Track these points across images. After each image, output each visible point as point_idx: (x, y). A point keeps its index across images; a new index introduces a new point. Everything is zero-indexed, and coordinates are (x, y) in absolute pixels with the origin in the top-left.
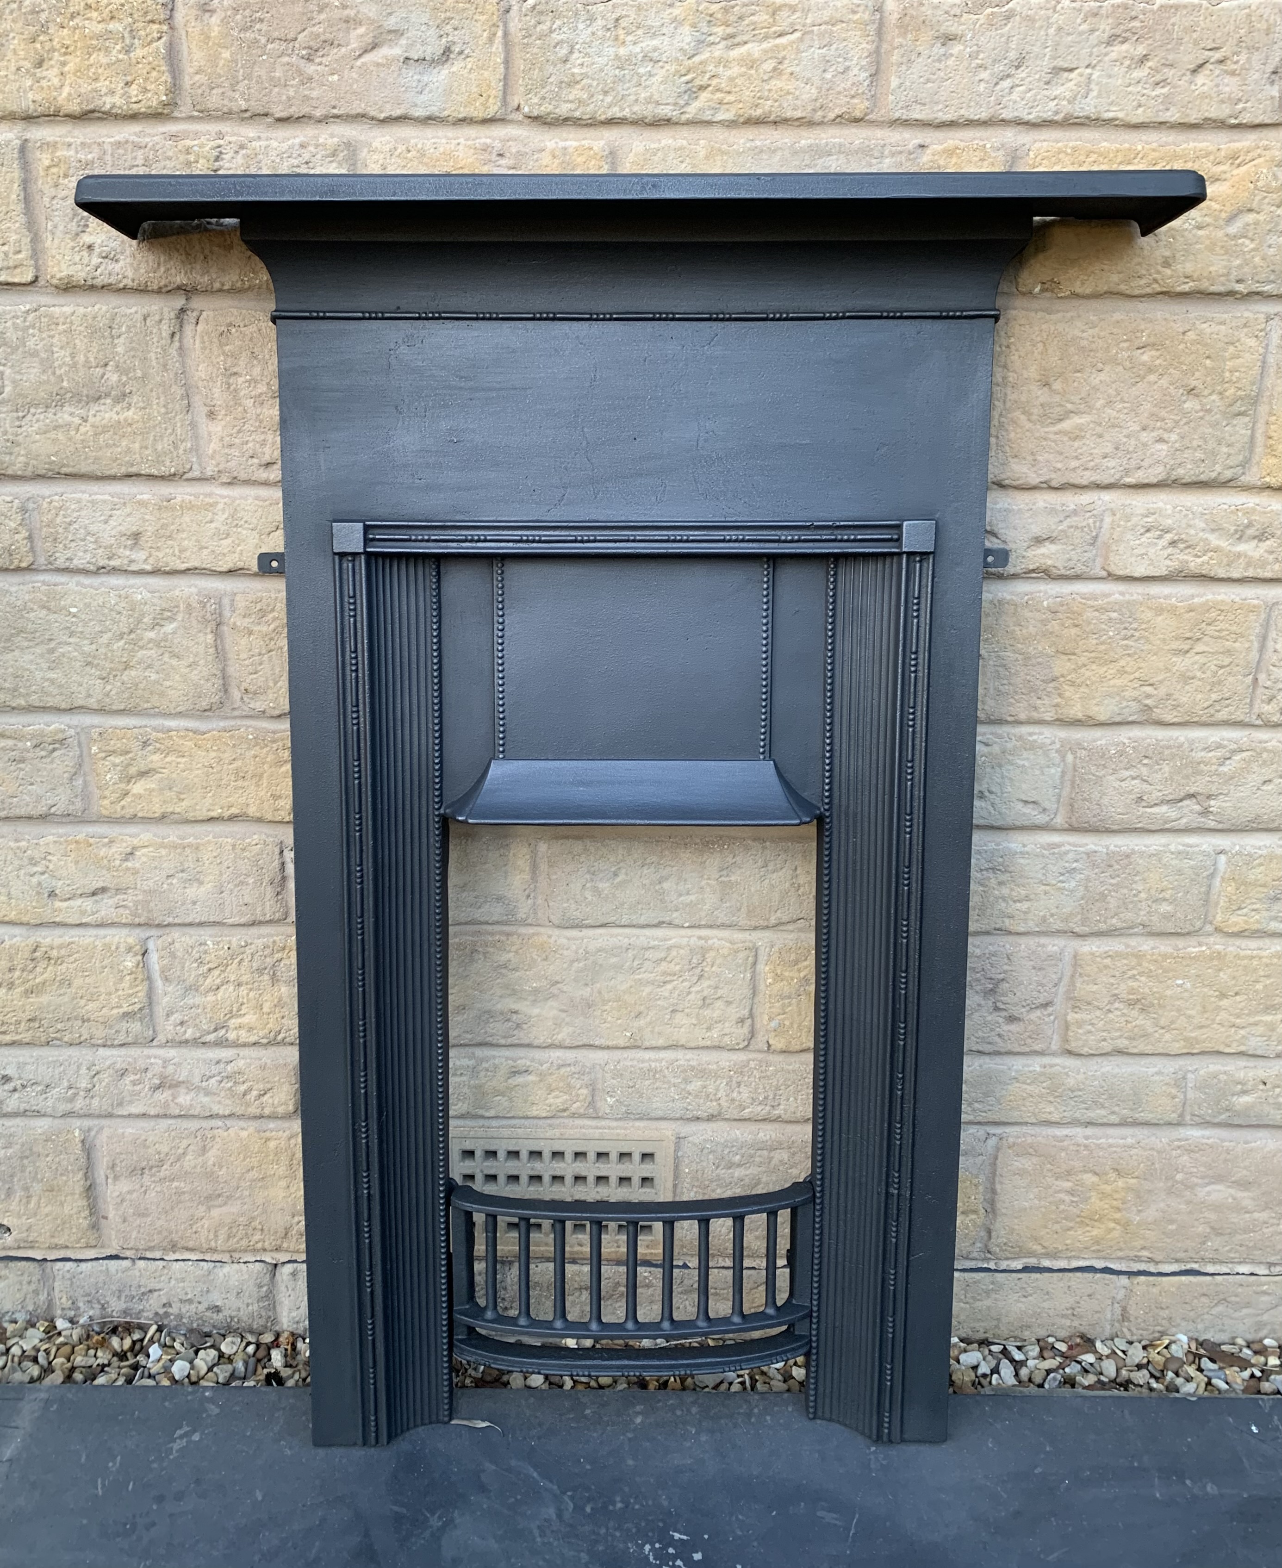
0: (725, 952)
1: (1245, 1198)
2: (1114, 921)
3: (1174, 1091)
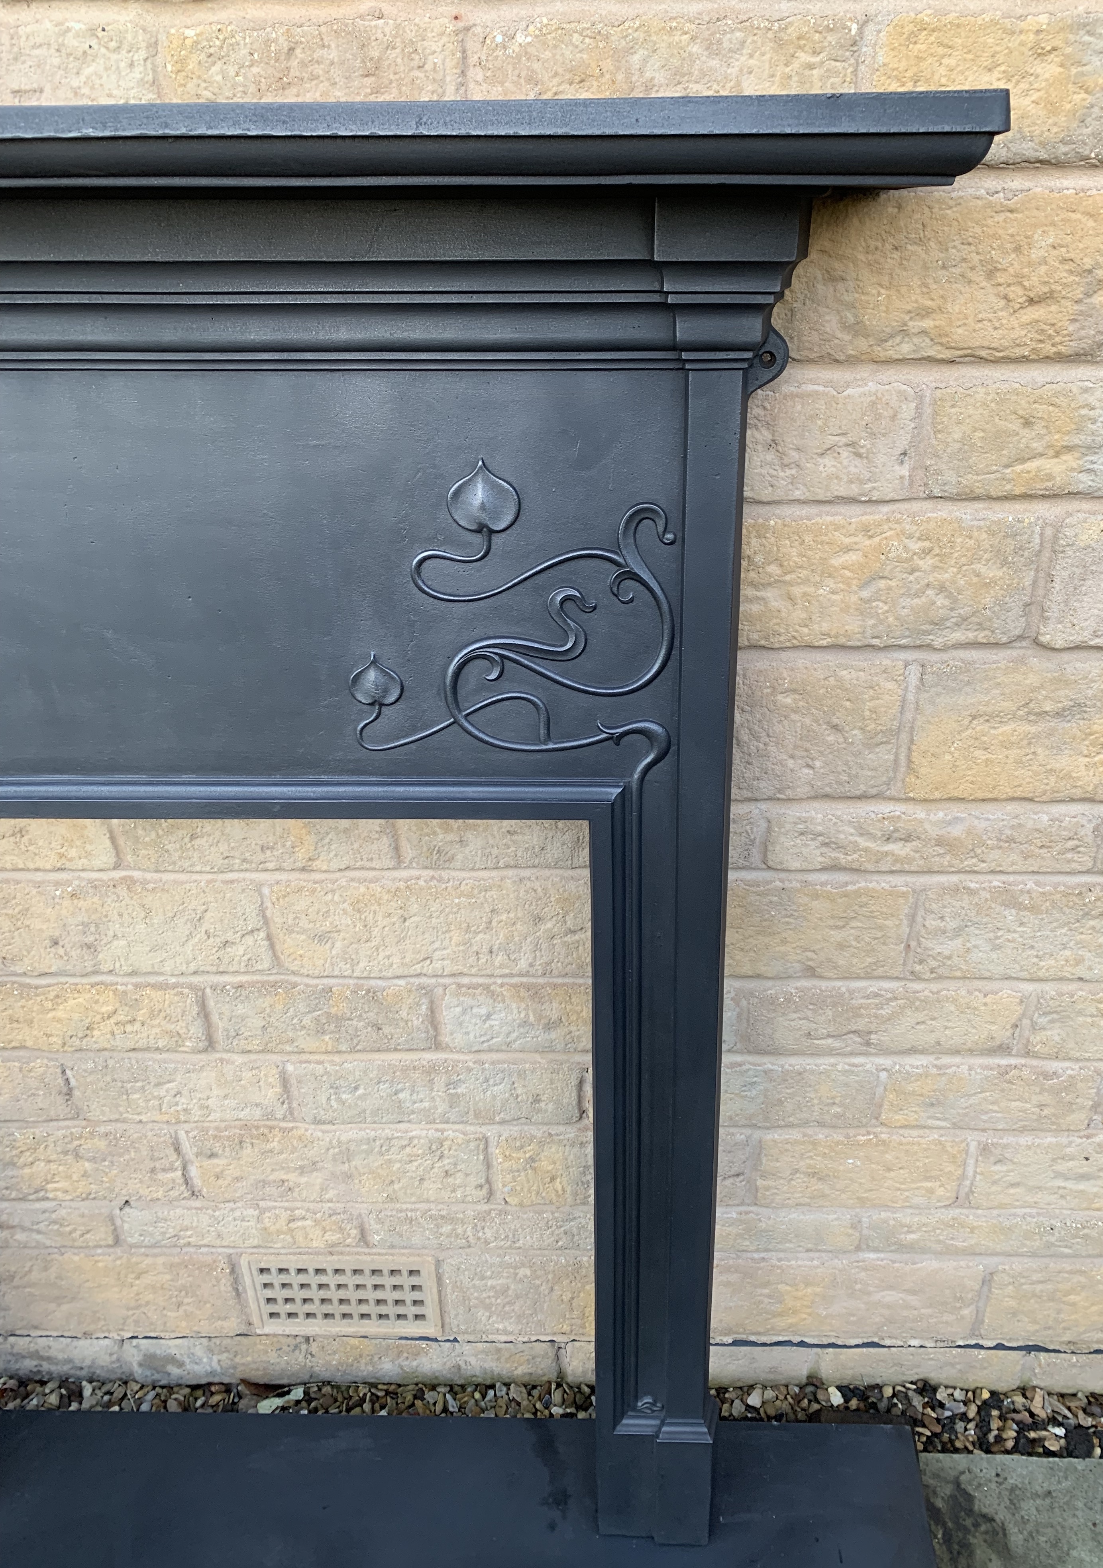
0: (460, 1140)
1: (913, 1300)
2: (791, 1119)
3: (850, 1231)
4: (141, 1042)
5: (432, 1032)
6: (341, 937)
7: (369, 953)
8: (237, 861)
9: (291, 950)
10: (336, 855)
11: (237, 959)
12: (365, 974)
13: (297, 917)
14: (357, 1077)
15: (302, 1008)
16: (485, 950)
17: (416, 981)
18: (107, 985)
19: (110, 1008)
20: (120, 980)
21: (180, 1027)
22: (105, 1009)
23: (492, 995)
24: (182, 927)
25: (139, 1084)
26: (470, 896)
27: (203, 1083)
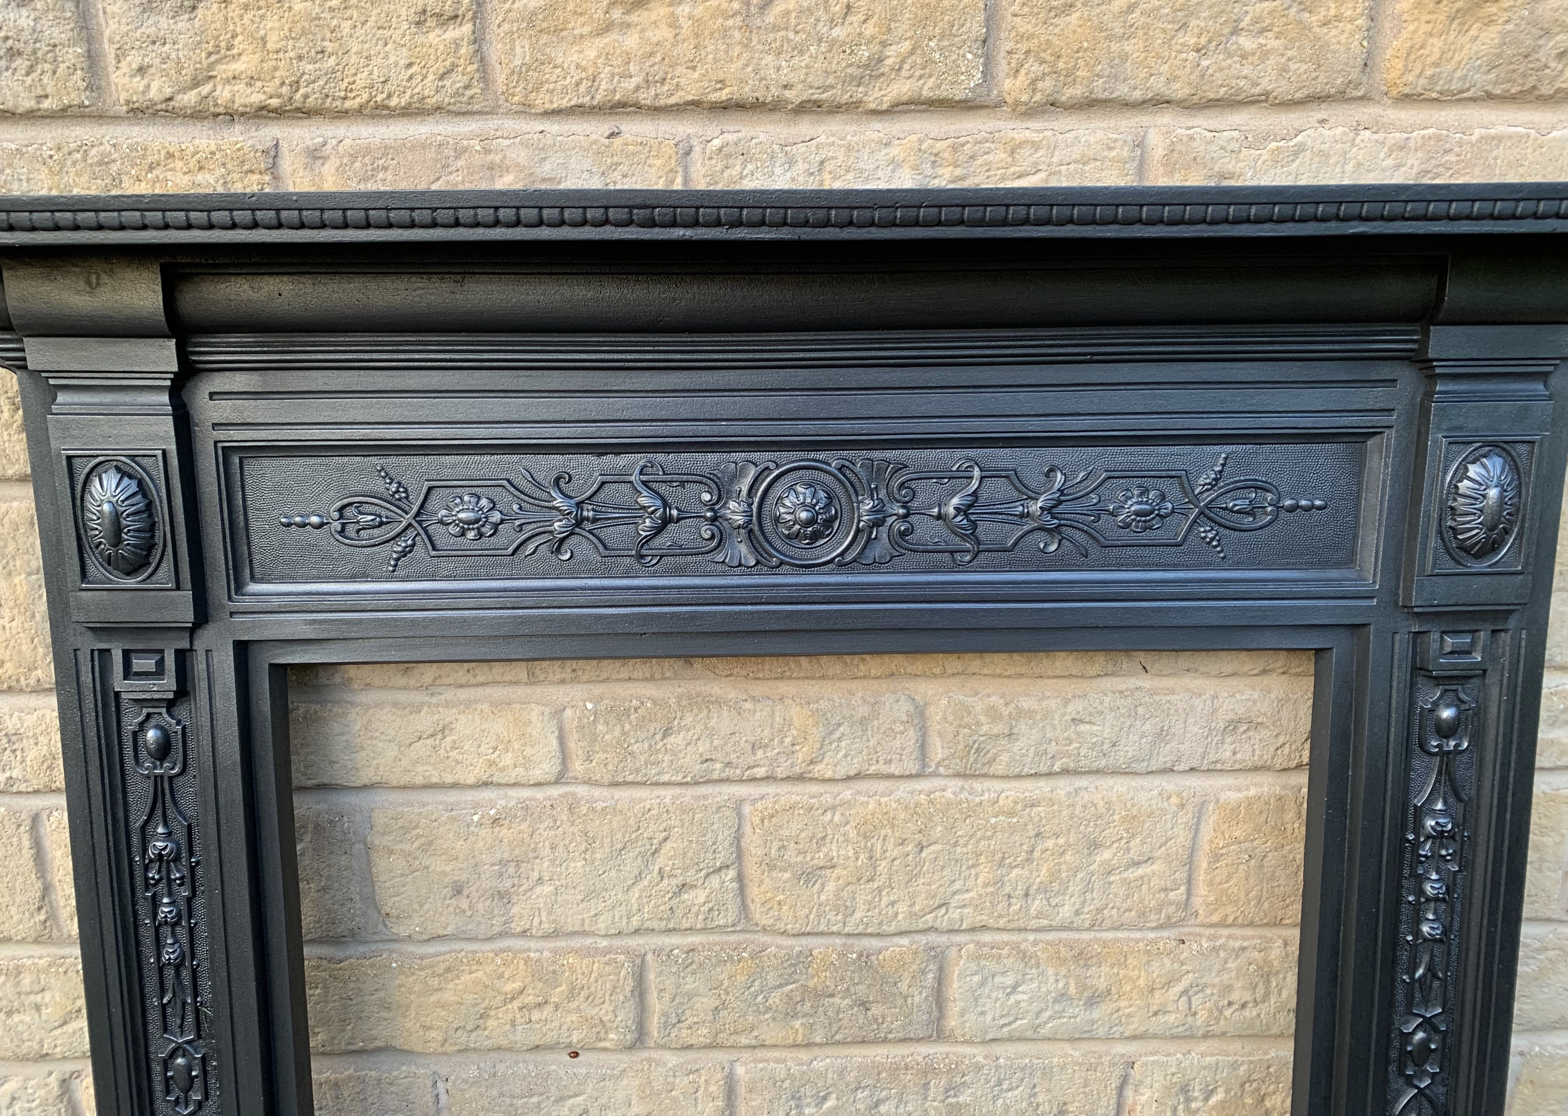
4: (550, 1034)
5: (936, 1013)
6: (834, 875)
7: (869, 898)
8: (718, 766)
9: (769, 895)
10: (845, 756)
11: (694, 910)
12: (861, 929)
13: (783, 846)
14: (830, 1082)
15: (772, 979)
16: (1020, 892)
17: (923, 939)
18: (516, 952)
19: (517, 985)
20: (533, 944)
21: (605, 1011)
22: (510, 987)
23: (1024, 956)
24: (630, 864)
25: (534, 1100)
26: (1011, 814)
27: (620, 1095)
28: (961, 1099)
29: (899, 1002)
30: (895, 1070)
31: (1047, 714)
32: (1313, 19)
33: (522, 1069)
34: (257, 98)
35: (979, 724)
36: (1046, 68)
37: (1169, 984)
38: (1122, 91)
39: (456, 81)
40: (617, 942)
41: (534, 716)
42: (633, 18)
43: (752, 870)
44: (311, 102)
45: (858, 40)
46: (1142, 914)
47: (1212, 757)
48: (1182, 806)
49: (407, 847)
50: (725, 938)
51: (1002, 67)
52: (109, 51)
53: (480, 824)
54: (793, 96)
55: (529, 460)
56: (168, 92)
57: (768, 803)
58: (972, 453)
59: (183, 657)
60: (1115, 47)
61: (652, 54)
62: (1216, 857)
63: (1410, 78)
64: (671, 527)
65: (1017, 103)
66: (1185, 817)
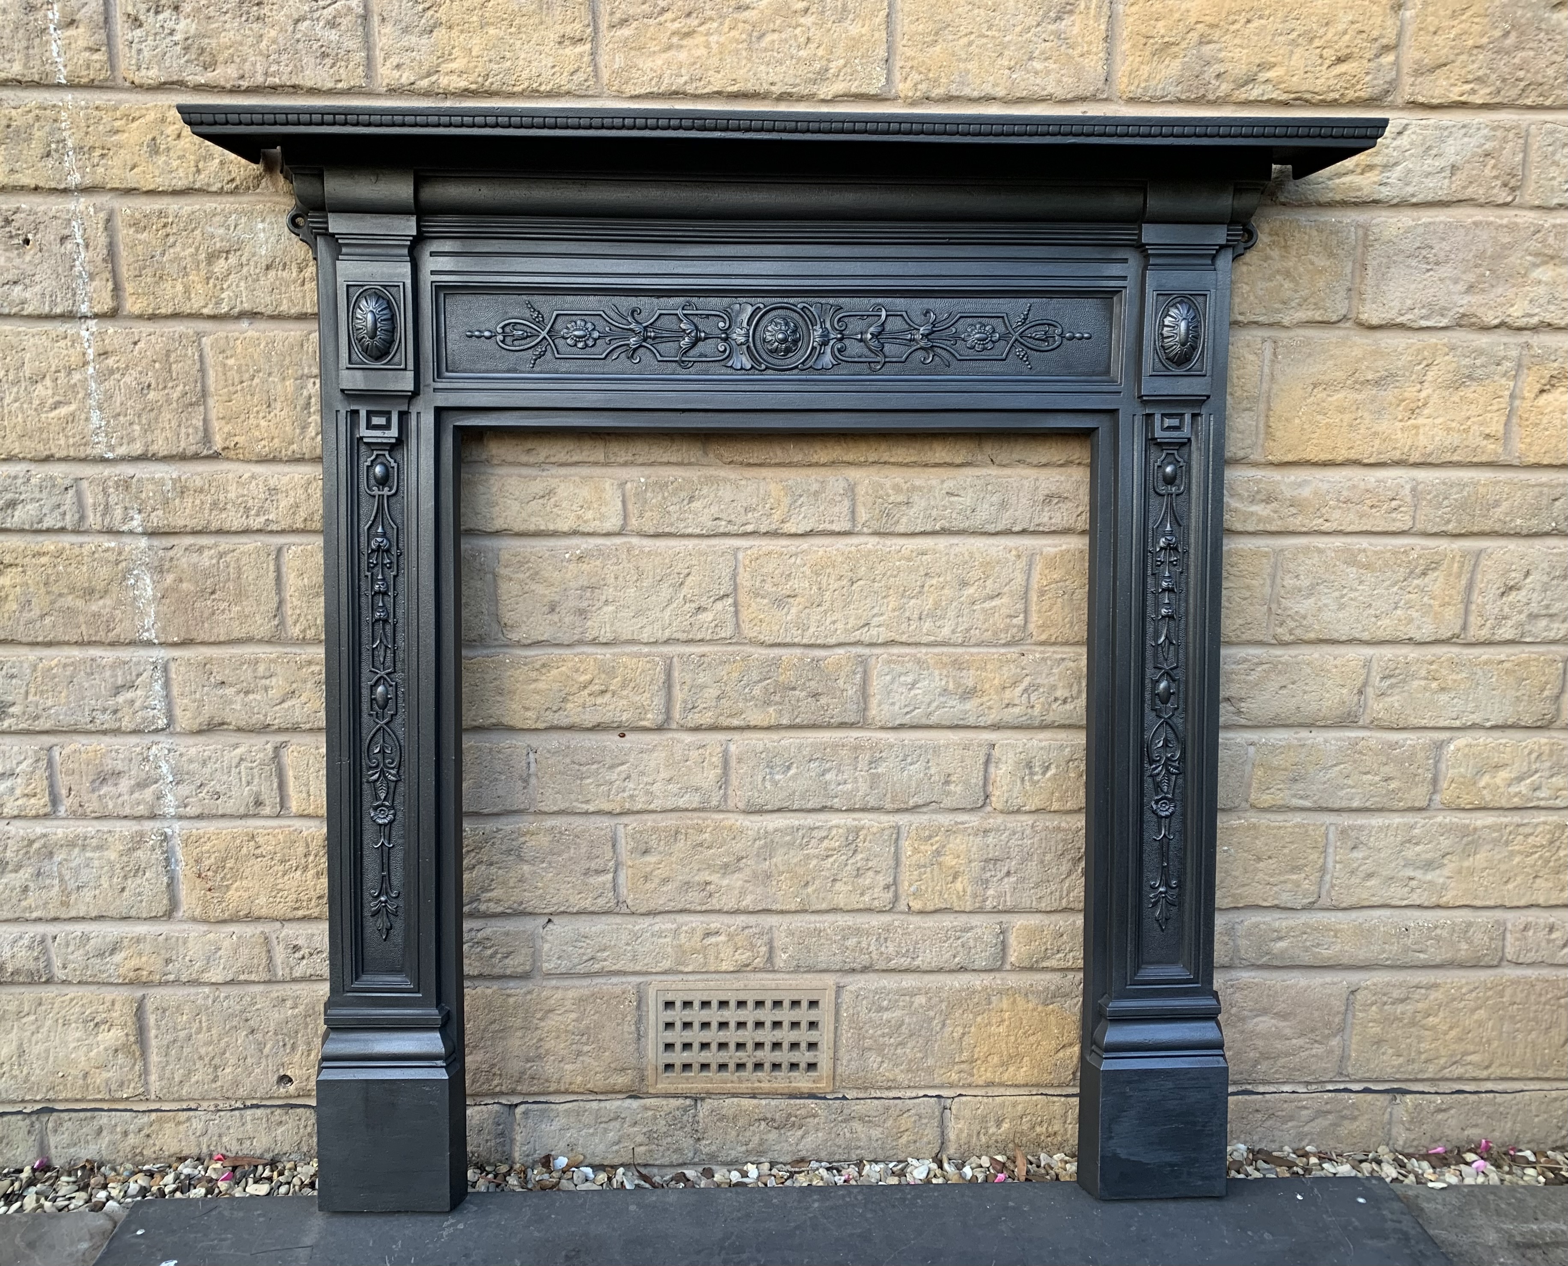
0: (875, 830)
1: (1285, 1027)
4: (608, 716)
5: (862, 704)
6: (797, 602)
7: (818, 618)
8: (723, 523)
9: (754, 616)
10: (803, 519)
11: (705, 627)
12: (813, 641)
13: (764, 581)
14: (792, 756)
15: (755, 676)
16: (916, 616)
17: (854, 650)
18: (588, 655)
19: (588, 677)
20: (599, 650)
21: (645, 699)
22: (583, 678)
23: (919, 662)
24: (666, 591)
25: (595, 766)
26: (909, 559)
27: (653, 764)
28: (880, 770)
29: (838, 693)
30: (835, 746)
31: (931, 489)
32: (1076, 53)
33: (587, 744)
34: (463, 84)
35: (888, 496)
36: (922, 77)
37: (1014, 684)
38: (967, 91)
39: (580, 77)
40: (654, 649)
41: (607, 486)
42: (684, 42)
43: (743, 598)
44: (494, 87)
45: (813, 58)
46: (995, 633)
47: (1036, 521)
48: (1019, 556)
49: (521, 576)
50: (725, 648)
51: (897, 76)
52: (379, 55)
53: (569, 561)
54: (776, 90)
55: (616, 300)
56: (412, 79)
57: (755, 550)
58: (880, 300)
59: (403, 416)
60: (962, 65)
61: (694, 63)
62: (1042, 593)
63: (1133, 88)
64: (700, 344)
65: (906, 97)
66: (1022, 564)
